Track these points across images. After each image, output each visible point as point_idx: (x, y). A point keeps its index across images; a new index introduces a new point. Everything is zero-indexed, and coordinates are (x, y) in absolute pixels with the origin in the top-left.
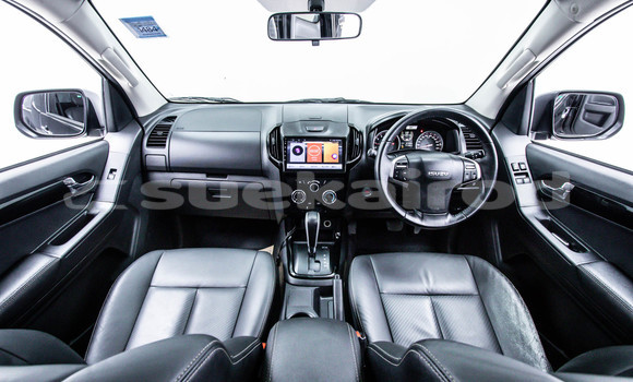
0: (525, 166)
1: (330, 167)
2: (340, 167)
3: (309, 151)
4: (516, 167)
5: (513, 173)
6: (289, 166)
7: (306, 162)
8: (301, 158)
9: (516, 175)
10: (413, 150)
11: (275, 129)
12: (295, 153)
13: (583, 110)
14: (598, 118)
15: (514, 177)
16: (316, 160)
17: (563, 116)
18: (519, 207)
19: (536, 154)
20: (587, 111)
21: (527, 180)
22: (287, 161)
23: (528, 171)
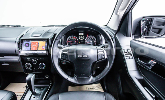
0: (130, 50)
3: (32, 45)
4: (126, 51)
5: (124, 54)
8: (28, 48)
9: (126, 55)
10: (83, 44)
12: (26, 46)
13: (152, 28)
14: (157, 31)
15: (125, 56)
17: (145, 30)
18: (128, 71)
19: (135, 45)
20: (153, 28)
21: (131, 57)
23: (131, 53)
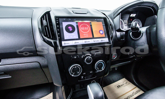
1: (99, 41)
2: (106, 40)
3: (81, 29)
6: (64, 43)
7: (79, 39)
8: (75, 35)
11: (45, 14)
12: (68, 31)
16: (87, 37)
22: (61, 39)
